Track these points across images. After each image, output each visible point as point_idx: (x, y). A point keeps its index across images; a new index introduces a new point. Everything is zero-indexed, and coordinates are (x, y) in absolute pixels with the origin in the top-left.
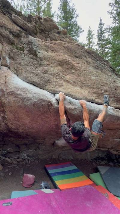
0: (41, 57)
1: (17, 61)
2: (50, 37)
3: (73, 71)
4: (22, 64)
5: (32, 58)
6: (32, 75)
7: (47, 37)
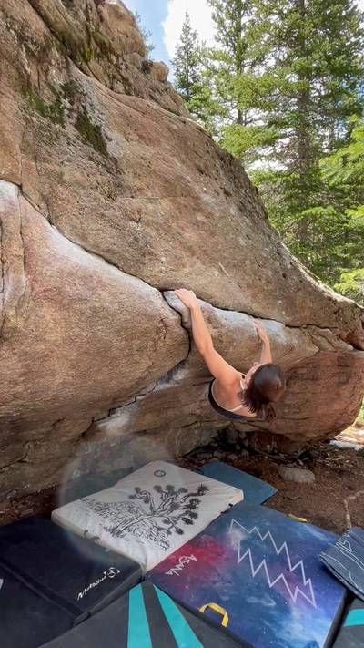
0: (116, 156)
1: (50, 166)
2: (123, 78)
3: (200, 217)
4: (66, 177)
5: (91, 159)
6: (100, 224)
7: (114, 77)
